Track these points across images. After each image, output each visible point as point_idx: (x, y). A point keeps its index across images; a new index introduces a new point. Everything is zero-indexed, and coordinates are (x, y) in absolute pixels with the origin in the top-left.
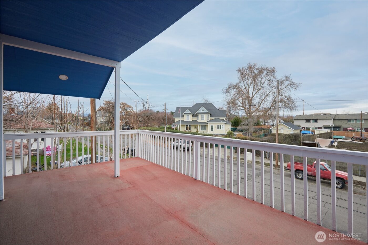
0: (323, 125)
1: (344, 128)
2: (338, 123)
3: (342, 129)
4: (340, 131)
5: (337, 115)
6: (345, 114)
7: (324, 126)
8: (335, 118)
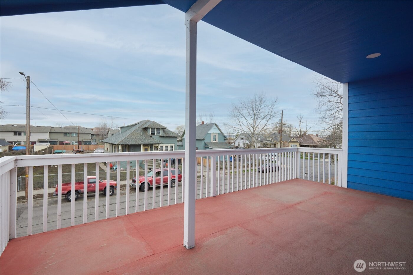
0: (37, 139)
1: (60, 142)
2: (55, 137)
3: (58, 143)
4: (56, 145)
5: (53, 127)
6: (60, 127)
7: (39, 139)
8: (51, 131)
